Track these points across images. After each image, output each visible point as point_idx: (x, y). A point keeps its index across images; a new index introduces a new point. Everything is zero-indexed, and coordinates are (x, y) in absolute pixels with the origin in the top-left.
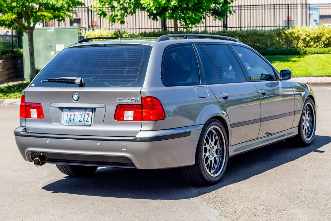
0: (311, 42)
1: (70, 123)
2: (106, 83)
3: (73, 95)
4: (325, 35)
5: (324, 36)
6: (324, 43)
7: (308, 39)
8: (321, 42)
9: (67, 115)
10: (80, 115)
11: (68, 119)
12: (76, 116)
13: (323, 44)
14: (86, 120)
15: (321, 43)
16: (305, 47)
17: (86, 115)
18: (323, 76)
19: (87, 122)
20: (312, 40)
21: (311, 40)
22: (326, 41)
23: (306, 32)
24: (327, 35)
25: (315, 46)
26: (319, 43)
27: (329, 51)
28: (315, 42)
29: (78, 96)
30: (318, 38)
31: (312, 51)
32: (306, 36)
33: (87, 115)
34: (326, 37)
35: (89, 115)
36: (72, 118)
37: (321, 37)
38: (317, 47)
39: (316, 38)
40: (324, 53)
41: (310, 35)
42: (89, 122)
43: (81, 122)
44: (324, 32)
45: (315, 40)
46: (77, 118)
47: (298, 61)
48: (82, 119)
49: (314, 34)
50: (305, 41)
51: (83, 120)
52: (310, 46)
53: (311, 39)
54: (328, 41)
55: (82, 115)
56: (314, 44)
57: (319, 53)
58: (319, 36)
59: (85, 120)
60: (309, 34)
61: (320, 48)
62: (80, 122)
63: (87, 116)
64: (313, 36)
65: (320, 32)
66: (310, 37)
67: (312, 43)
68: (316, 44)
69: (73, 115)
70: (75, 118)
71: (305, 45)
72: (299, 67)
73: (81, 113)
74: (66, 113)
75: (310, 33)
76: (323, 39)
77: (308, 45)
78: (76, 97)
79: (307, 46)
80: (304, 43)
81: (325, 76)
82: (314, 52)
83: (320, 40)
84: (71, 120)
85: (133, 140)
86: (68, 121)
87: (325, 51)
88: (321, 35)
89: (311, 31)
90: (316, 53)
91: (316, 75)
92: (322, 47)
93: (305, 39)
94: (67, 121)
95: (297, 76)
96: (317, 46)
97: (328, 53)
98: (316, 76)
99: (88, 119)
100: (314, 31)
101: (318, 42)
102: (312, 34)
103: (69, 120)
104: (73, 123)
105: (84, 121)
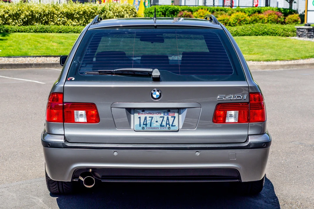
0: (9, 19)
1: (145, 129)
2: (193, 76)
3: (153, 92)
4: (24, 13)
5: (22, 13)
6: (23, 20)
7: (6, 16)
8: (20, 19)
9: (140, 118)
10: (161, 117)
11: (142, 123)
12: (153, 118)
13: (22, 22)
14: (171, 124)
15: (20, 21)
16: (4, 24)
17: (170, 117)
18: (40, 57)
19: (172, 126)
20: (11, 17)
21: (9, 17)
22: (25, 18)
23: (4, 8)
24: (26, 12)
25: (14, 23)
26: (18, 21)
27: (31, 30)
28: (14, 19)
29: (160, 94)
30: (17, 15)
31: (13, 29)
32: (4, 13)
33: (172, 117)
34: (25, 14)
35: (175, 117)
36: (148, 122)
37: (20, 15)
38: (16, 25)
39: (15, 15)
40: (26, 31)
41: (9, 12)
42: (176, 126)
43: (164, 126)
44: (23, 9)
45: (13, 17)
46: (157, 122)
47: (5, 40)
48: (164, 123)
49: (13, 11)
50: (3, 18)
51: (167, 124)
52: (9, 24)
53: (9, 15)
54: (27, 19)
55: (164, 117)
56: (13, 21)
57: (21, 31)
58: (18, 13)
59: (169, 124)
60: (7, 11)
61: (19, 26)
62: (161, 126)
63: (171, 120)
64: (12, 13)
65: (19, 9)
66: (9, 14)
67: (10, 21)
68: (14, 21)
69: (149, 117)
70: (152, 122)
71: (4, 23)
72: (11, 46)
73: (162, 115)
74: (136, 115)
75: (9, 9)
76: (22, 16)
77: (7, 22)
78: (156, 94)
79: (5, 24)
80: (3, 20)
81: (43, 56)
82: (15, 30)
83: (19, 18)
84: (146, 125)
85: (246, 147)
86: (142, 125)
87: (26, 29)
88: (20, 12)
89: (10, 8)
90: (17, 31)
91: (32, 55)
92: (21, 25)
93: (4, 16)
94: (140, 126)
95: (14, 56)
96: (16, 23)
97: (30, 32)
98: (33, 57)
99: (174, 123)
100: (12, 8)
101: (17, 19)
102: (10, 11)
103: (144, 124)
104: (151, 128)
105: (168, 126)
